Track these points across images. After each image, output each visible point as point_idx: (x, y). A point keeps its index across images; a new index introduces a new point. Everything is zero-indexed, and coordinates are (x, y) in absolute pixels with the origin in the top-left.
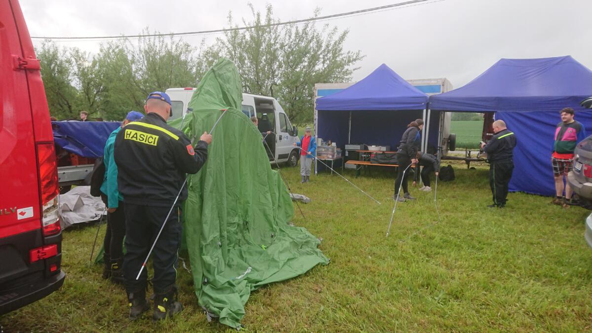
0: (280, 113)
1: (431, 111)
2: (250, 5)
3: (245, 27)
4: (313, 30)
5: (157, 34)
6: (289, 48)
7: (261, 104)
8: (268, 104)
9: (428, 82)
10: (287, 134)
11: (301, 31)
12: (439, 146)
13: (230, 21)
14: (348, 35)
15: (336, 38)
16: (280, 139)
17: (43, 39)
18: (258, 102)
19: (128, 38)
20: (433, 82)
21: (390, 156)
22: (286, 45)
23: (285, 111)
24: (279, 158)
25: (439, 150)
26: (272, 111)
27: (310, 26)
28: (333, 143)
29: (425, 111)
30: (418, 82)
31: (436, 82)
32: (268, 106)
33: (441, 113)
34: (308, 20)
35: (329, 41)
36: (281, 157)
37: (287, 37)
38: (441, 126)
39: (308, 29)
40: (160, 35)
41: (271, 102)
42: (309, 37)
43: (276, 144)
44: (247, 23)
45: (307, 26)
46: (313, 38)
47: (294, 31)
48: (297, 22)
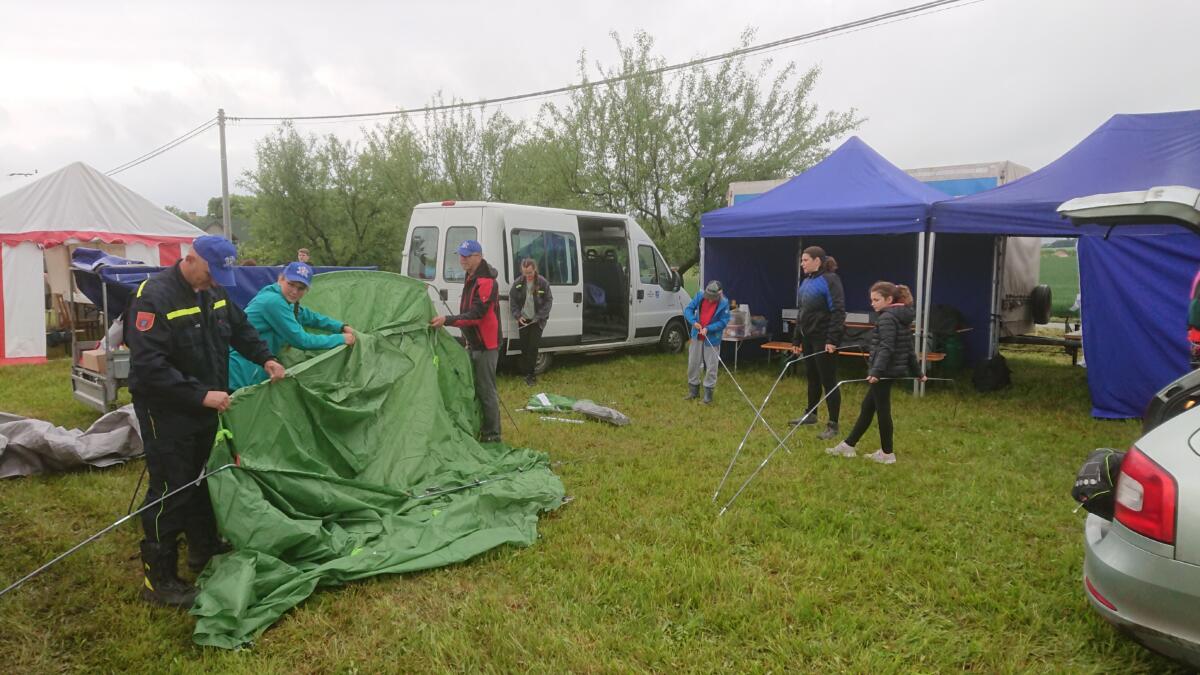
0: (640, 246)
1: (938, 235)
2: (615, 34)
3: (602, 79)
4: (740, 74)
5: (458, 102)
6: (690, 113)
7: (605, 229)
8: (617, 229)
9: (971, 171)
10: (658, 287)
11: (714, 80)
13: (582, 69)
14: (819, 79)
15: (791, 85)
16: (640, 295)
18: (585, 225)
19: (409, 114)
20: (979, 170)
22: (683, 109)
23: (653, 238)
24: (636, 337)
25: (995, 321)
26: (622, 242)
27: (733, 66)
28: (742, 306)
29: (922, 235)
30: (947, 172)
31: (986, 170)
32: (617, 232)
33: (996, 240)
34: (729, 56)
35: (774, 94)
36: (640, 333)
37: (685, 93)
38: (998, 268)
39: (730, 73)
40: (462, 105)
41: (621, 224)
42: (732, 89)
43: (631, 307)
44: (606, 71)
45: (727, 67)
46: (739, 90)
47: (698, 78)
48: (702, 61)
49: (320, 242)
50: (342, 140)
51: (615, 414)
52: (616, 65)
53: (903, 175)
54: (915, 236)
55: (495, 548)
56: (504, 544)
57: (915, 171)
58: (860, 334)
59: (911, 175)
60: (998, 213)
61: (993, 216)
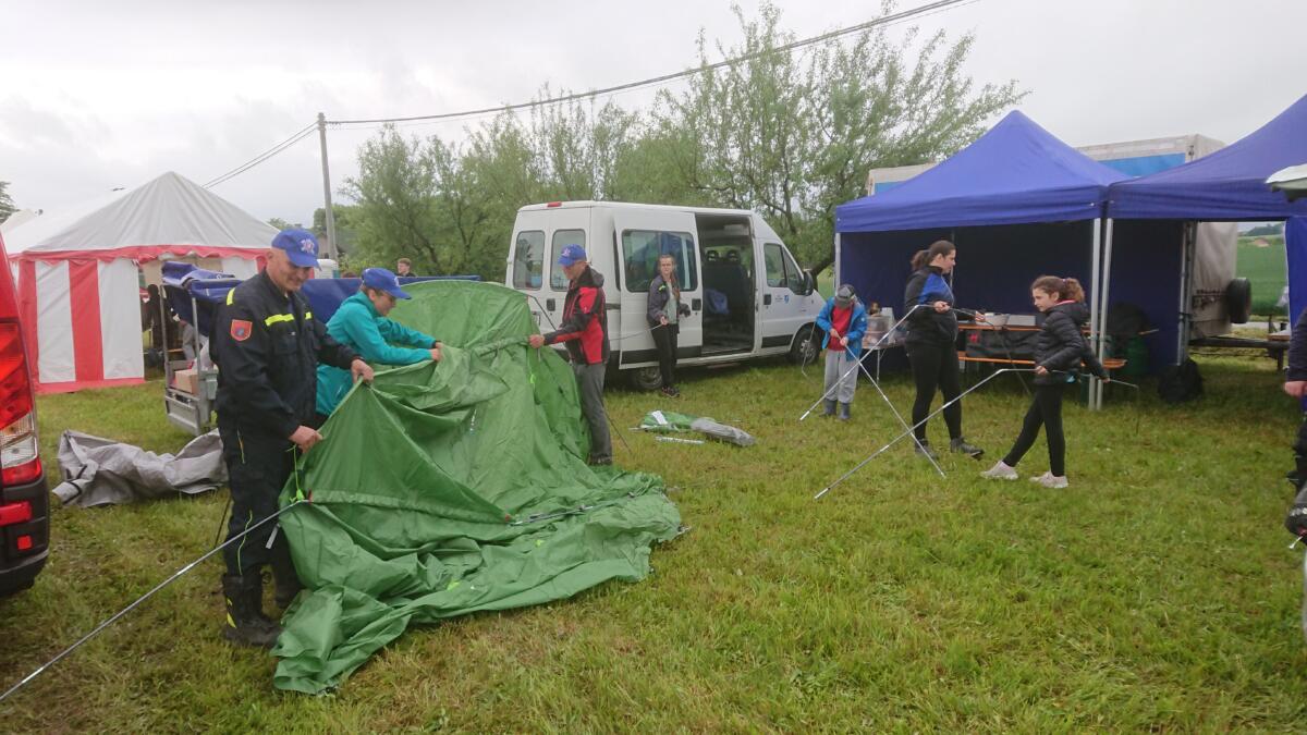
0: (767, 245)
1: (1116, 222)
2: (736, 8)
3: (722, 60)
4: (881, 46)
5: (566, 95)
6: (823, 93)
7: (727, 227)
8: (740, 226)
9: (1153, 147)
10: (787, 291)
11: (850, 53)
12: (1182, 311)
13: (701, 49)
14: (972, 48)
15: (941, 55)
16: (767, 300)
17: (381, 124)
18: (704, 223)
19: (515, 110)
20: (1163, 147)
21: (1019, 337)
22: (815, 88)
23: (782, 235)
24: (764, 346)
25: (1183, 321)
26: (746, 242)
27: (872, 37)
28: (884, 309)
29: (1097, 222)
30: (1124, 150)
31: (1171, 146)
32: (740, 230)
33: (1185, 226)
34: (868, 25)
35: (921, 67)
36: (767, 342)
37: (818, 71)
38: (1188, 259)
39: (869, 45)
40: (571, 97)
41: (744, 221)
42: (871, 63)
43: (756, 314)
44: (727, 50)
45: (865, 39)
46: (880, 65)
47: (833, 53)
48: (836, 34)
49: (427, 253)
50: (446, 142)
51: (738, 433)
52: (738, 43)
53: (1073, 153)
54: (1090, 223)
55: (602, 584)
56: (613, 579)
57: (1088, 148)
58: (1023, 339)
59: (1086, 154)
60: (1186, 193)
61: (1183, 198)
